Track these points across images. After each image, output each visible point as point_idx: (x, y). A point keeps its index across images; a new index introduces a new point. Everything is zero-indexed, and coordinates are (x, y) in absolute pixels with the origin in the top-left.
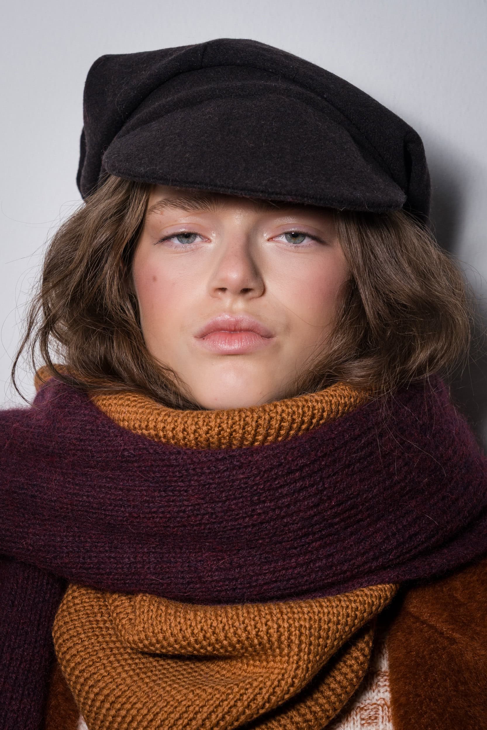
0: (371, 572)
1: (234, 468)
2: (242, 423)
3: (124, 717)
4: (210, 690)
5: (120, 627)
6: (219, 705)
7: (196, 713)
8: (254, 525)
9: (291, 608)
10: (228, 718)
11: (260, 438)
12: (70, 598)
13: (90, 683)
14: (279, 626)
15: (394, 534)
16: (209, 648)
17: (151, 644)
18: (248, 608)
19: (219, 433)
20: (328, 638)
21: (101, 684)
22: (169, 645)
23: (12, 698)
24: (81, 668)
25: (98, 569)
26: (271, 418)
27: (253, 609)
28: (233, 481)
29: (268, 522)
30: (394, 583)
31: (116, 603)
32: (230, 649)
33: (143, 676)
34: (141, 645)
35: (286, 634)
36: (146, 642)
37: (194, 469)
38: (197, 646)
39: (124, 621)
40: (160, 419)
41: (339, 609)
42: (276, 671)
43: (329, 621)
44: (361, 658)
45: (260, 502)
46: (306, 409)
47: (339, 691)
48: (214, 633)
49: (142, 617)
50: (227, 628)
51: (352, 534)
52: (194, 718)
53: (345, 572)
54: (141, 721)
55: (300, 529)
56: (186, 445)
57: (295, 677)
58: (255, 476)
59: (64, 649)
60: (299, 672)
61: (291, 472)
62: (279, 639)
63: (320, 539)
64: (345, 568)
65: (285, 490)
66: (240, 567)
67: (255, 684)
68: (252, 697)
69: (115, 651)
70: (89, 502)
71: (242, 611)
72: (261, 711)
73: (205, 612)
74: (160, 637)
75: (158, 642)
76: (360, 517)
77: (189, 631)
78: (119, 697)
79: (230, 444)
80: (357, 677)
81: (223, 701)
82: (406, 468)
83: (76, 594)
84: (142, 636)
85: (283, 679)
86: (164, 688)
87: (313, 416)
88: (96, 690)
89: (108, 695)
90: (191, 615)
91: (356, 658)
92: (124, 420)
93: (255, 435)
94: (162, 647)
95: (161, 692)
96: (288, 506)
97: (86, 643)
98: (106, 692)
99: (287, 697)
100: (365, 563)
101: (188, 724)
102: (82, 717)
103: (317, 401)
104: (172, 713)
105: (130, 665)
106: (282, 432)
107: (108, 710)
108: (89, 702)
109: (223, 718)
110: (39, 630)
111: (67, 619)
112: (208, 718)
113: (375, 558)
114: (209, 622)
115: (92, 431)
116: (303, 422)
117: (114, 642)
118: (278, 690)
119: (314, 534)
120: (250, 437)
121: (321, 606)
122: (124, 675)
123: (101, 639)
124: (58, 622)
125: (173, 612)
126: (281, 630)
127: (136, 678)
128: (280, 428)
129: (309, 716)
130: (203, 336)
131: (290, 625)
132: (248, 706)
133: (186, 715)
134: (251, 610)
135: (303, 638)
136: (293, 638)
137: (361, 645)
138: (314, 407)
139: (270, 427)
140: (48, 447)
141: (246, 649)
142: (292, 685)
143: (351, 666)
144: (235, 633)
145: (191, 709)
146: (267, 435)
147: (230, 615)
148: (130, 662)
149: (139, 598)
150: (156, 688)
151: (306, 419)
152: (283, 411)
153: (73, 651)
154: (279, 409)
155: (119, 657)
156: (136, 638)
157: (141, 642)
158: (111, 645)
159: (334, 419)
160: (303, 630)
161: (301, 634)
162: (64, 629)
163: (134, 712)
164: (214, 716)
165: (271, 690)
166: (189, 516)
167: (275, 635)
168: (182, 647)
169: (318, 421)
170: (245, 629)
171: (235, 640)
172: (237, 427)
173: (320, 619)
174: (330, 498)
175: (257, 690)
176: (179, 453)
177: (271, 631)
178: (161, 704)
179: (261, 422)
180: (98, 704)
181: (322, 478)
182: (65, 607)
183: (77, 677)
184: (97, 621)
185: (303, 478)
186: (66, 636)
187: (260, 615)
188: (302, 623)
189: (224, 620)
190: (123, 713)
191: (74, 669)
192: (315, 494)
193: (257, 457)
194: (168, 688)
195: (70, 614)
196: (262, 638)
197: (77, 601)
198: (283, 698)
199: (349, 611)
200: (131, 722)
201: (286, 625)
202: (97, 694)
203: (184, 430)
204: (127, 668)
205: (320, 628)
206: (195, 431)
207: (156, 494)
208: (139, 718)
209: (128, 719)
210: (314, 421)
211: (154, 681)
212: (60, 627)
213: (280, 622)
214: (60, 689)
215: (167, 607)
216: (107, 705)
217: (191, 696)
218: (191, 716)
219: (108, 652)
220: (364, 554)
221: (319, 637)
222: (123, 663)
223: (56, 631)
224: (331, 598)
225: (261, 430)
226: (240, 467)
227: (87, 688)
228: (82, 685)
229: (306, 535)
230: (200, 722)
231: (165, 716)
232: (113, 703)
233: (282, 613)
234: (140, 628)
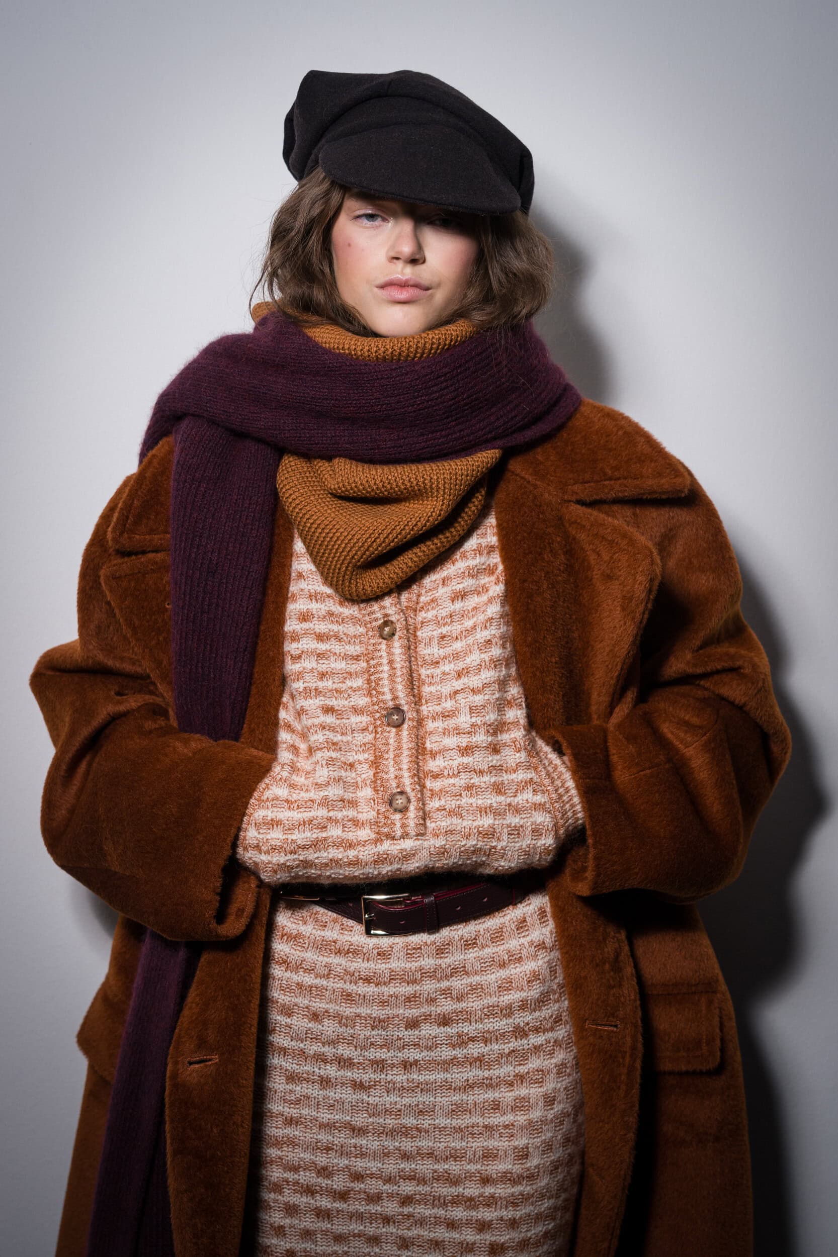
0: (487, 441)
1: (402, 375)
2: (407, 345)
3: (331, 538)
4: (387, 520)
5: (324, 480)
6: (394, 529)
7: (379, 534)
8: (414, 411)
9: (438, 466)
10: (399, 536)
11: (418, 355)
12: (287, 462)
13: (307, 516)
14: (431, 478)
15: (502, 417)
16: (386, 493)
17: (347, 490)
18: (410, 467)
19: (392, 353)
20: (461, 485)
21: (315, 517)
22: (359, 491)
23: (252, 529)
24: (299, 507)
25: (310, 441)
26: (426, 342)
28: (402, 383)
29: (424, 409)
30: (501, 449)
31: (320, 464)
32: (399, 493)
33: (342, 512)
34: (339, 491)
35: (436, 483)
36: (343, 489)
37: (377, 376)
38: (378, 492)
39: (326, 476)
40: (352, 343)
41: (468, 466)
42: (429, 507)
43: (462, 475)
44: (480, 498)
45: (419, 396)
46: (447, 336)
47: (466, 519)
48: (389, 483)
49: (340, 473)
50: (398, 480)
51: (475, 417)
52: (378, 538)
53: (471, 441)
54: (343, 540)
55: (444, 413)
56: (370, 360)
57: (441, 510)
58: (416, 379)
59: (287, 495)
60: (444, 507)
61: (439, 377)
62: (431, 487)
63: (456, 420)
64: (471, 438)
65: (435, 389)
66: (405, 438)
67: (416, 515)
68: (414, 523)
69: (321, 496)
70: (305, 397)
71: (407, 468)
72: (420, 532)
75: (352, 489)
76: (480, 405)
77: (373, 482)
78: (327, 525)
79: (399, 359)
80: (477, 509)
81: (396, 526)
82: (509, 374)
83: (290, 462)
84: (341, 485)
85: (434, 512)
86: (357, 519)
87: (451, 341)
88: (311, 521)
89: (319, 524)
90: (374, 472)
91: (477, 498)
92: (326, 343)
93: (415, 354)
94: (354, 492)
95: (355, 521)
96: (437, 399)
97: (301, 491)
98: (318, 522)
99: (436, 522)
100: (484, 435)
101: (374, 541)
102: (297, 534)
103: (453, 330)
104: (364, 534)
105: (332, 505)
106: (432, 351)
107: (320, 533)
108: (307, 529)
109: (397, 537)
110: (267, 484)
111: (287, 476)
112: (387, 537)
113: (490, 432)
114: (386, 476)
115: (306, 350)
116: (445, 344)
117: (320, 491)
118: (431, 519)
119: (452, 417)
120: (412, 355)
121: (457, 465)
122: (329, 511)
123: (310, 488)
124: (279, 479)
125: (361, 470)
126: (433, 480)
127: (337, 513)
128: (431, 349)
129: (448, 535)
130: (382, 287)
131: (438, 478)
132: (413, 529)
133: (373, 536)
134: (413, 468)
135: (446, 486)
136: (440, 486)
137: (481, 489)
138: (452, 334)
139: (424, 348)
140: (275, 361)
141: (410, 494)
142: (440, 515)
143: (475, 504)
144: (402, 482)
145: (376, 531)
146: (423, 353)
147: (399, 472)
148: (331, 503)
149: (337, 460)
150: (352, 519)
151: (447, 342)
152: (433, 338)
153: (293, 496)
154: (430, 336)
155: (324, 500)
156: (336, 486)
157: (340, 489)
158: (318, 492)
159: (465, 342)
160: (446, 481)
161: (445, 483)
162: (285, 482)
163: (338, 534)
164: (391, 536)
165: (427, 519)
166: (372, 406)
167: (429, 484)
168: (367, 492)
169: (454, 344)
170: (409, 481)
171: (402, 486)
172: (403, 348)
173: (456, 474)
174: (463, 394)
175: (418, 519)
176: (366, 365)
177: (426, 481)
178: (357, 529)
179: (419, 344)
180: (313, 530)
181: (458, 381)
182: (284, 468)
183: (298, 513)
184: (307, 477)
185: (446, 381)
186: (287, 487)
187: (419, 471)
188: (445, 476)
189: (396, 475)
190: (330, 536)
191: (294, 508)
192: (454, 391)
193: (417, 368)
194: (360, 519)
195: (288, 472)
196: (420, 486)
197: (292, 466)
198: (433, 524)
199: (474, 467)
200: (336, 540)
201: (435, 477)
202: (312, 524)
203: (369, 351)
204: (330, 507)
205: (456, 478)
206: (376, 352)
207: (351, 392)
208: (342, 538)
209: (335, 539)
210: (452, 343)
211: (350, 515)
212: (282, 481)
213: (432, 475)
214: (281, 522)
215: (357, 467)
216: (319, 531)
217: (375, 523)
218: (377, 535)
219: (316, 497)
220: (483, 429)
221: (456, 485)
222: (327, 503)
223: (279, 484)
224: (463, 459)
225: (419, 350)
226: (407, 374)
227: (305, 520)
228: (301, 518)
229: (447, 418)
230: (382, 539)
231: (360, 536)
232: (323, 529)
233: (433, 470)
234: (340, 480)
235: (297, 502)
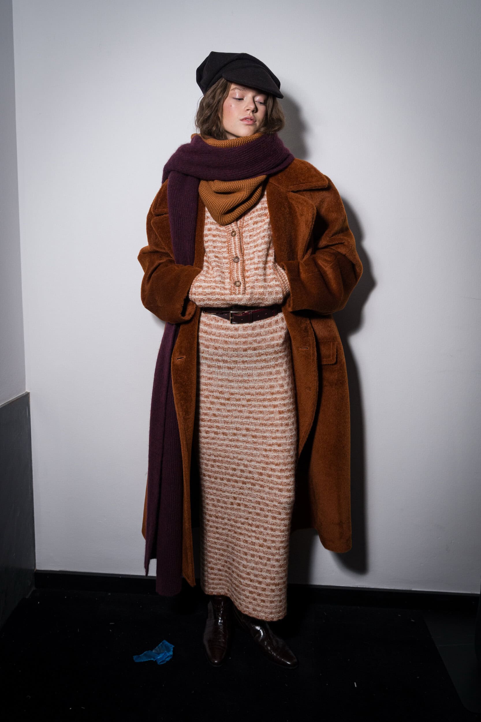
0: (261, 173)
1: (232, 152)
4: (230, 199)
5: (212, 188)
6: (232, 202)
7: (228, 204)
8: (236, 164)
9: (245, 181)
10: (234, 204)
11: (237, 145)
12: (201, 182)
13: (207, 200)
15: (265, 164)
16: (229, 191)
19: (229, 145)
20: (252, 187)
21: (209, 200)
22: (222, 190)
23: (191, 203)
24: (205, 197)
25: (206, 176)
26: (239, 141)
27: (237, 182)
28: (232, 154)
29: (239, 163)
30: (266, 175)
31: (211, 183)
32: (233, 190)
33: (216, 197)
35: (244, 186)
37: (224, 152)
38: (227, 190)
39: (212, 186)
40: (217, 143)
41: (255, 181)
42: (242, 194)
43: (252, 183)
44: (260, 191)
45: (237, 158)
47: (256, 198)
48: (230, 187)
49: (216, 185)
50: (232, 186)
51: (257, 165)
53: (255, 173)
56: (222, 147)
58: (236, 153)
59: (201, 194)
60: (246, 194)
61: (243, 152)
62: (243, 187)
63: (250, 166)
65: (242, 156)
66: (235, 173)
67: (238, 197)
71: (235, 182)
72: (240, 202)
73: (228, 183)
74: (220, 188)
75: (219, 189)
76: (258, 161)
77: (225, 187)
79: (231, 147)
80: (259, 195)
83: (203, 182)
84: (216, 189)
85: (244, 195)
87: (248, 140)
88: (208, 201)
90: (225, 184)
91: (259, 191)
92: (209, 144)
93: (236, 145)
94: (220, 191)
95: (221, 200)
96: (243, 159)
97: (206, 192)
98: (210, 201)
100: (260, 171)
101: (226, 206)
102: (206, 207)
106: (242, 144)
107: (211, 205)
109: (233, 204)
110: (196, 190)
111: (201, 188)
112: (230, 204)
113: (262, 170)
114: (229, 185)
115: (203, 146)
116: (246, 142)
120: (235, 145)
121: (251, 180)
122: (213, 197)
123: (208, 191)
124: (199, 188)
128: (241, 143)
129: (250, 203)
131: (245, 185)
132: (237, 201)
133: (226, 204)
137: (260, 188)
138: (248, 139)
139: (239, 143)
141: (236, 190)
142: (246, 196)
143: (258, 192)
144: (234, 187)
147: (233, 183)
148: (215, 195)
149: (215, 181)
151: (247, 141)
152: (242, 139)
154: (241, 139)
155: (212, 194)
157: (216, 190)
158: (211, 192)
161: (247, 186)
162: (201, 190)
163: (216, 205)
165: (242, 198)
166: (223, 162)
168: (224, 190)
170: (236, 186)
171: (234, 188)
172: (232, 143)
174: (251, 157)
176: (221, 149)
177: (241, 186)
178: (221, 202)
179: (237, 142)
180: (209, 204)
181: (250, 153)
182: (201, 184)
183: (204, 199)
184: (207, 187)
185: (246, 153)
186: (201, 191)
187: (239, 183)
188: (247, 184)
190: (214, 205)
191: (203, 197)
192: (249, 156)
193: (236, 149)
195: (202, 186)
196: (239, 187)
197: (203, 184)
198: (244, 199)
199: (258, 181)
202: (208, 202)
203: (222, 144)
205: (251, 184)
206: (224, 145)
207: (217, 158)
208: (217, 206)
211: (219, 198)
212: (200, 189)
213: (243, 184)
214: (201, 201)
215: (221, 183)
216: (211, 204)
217: (226, 200)
219: (210, 194)
220: (260, 169)
221: (251, 186)
224: (253, 179)
225: (237, 143)
226: (233, 151)
229: (247, 165)
231: (222, 205)
232: (212, 203)
233: (243, 182)
234: (216, 187)
235: (204, 195)
